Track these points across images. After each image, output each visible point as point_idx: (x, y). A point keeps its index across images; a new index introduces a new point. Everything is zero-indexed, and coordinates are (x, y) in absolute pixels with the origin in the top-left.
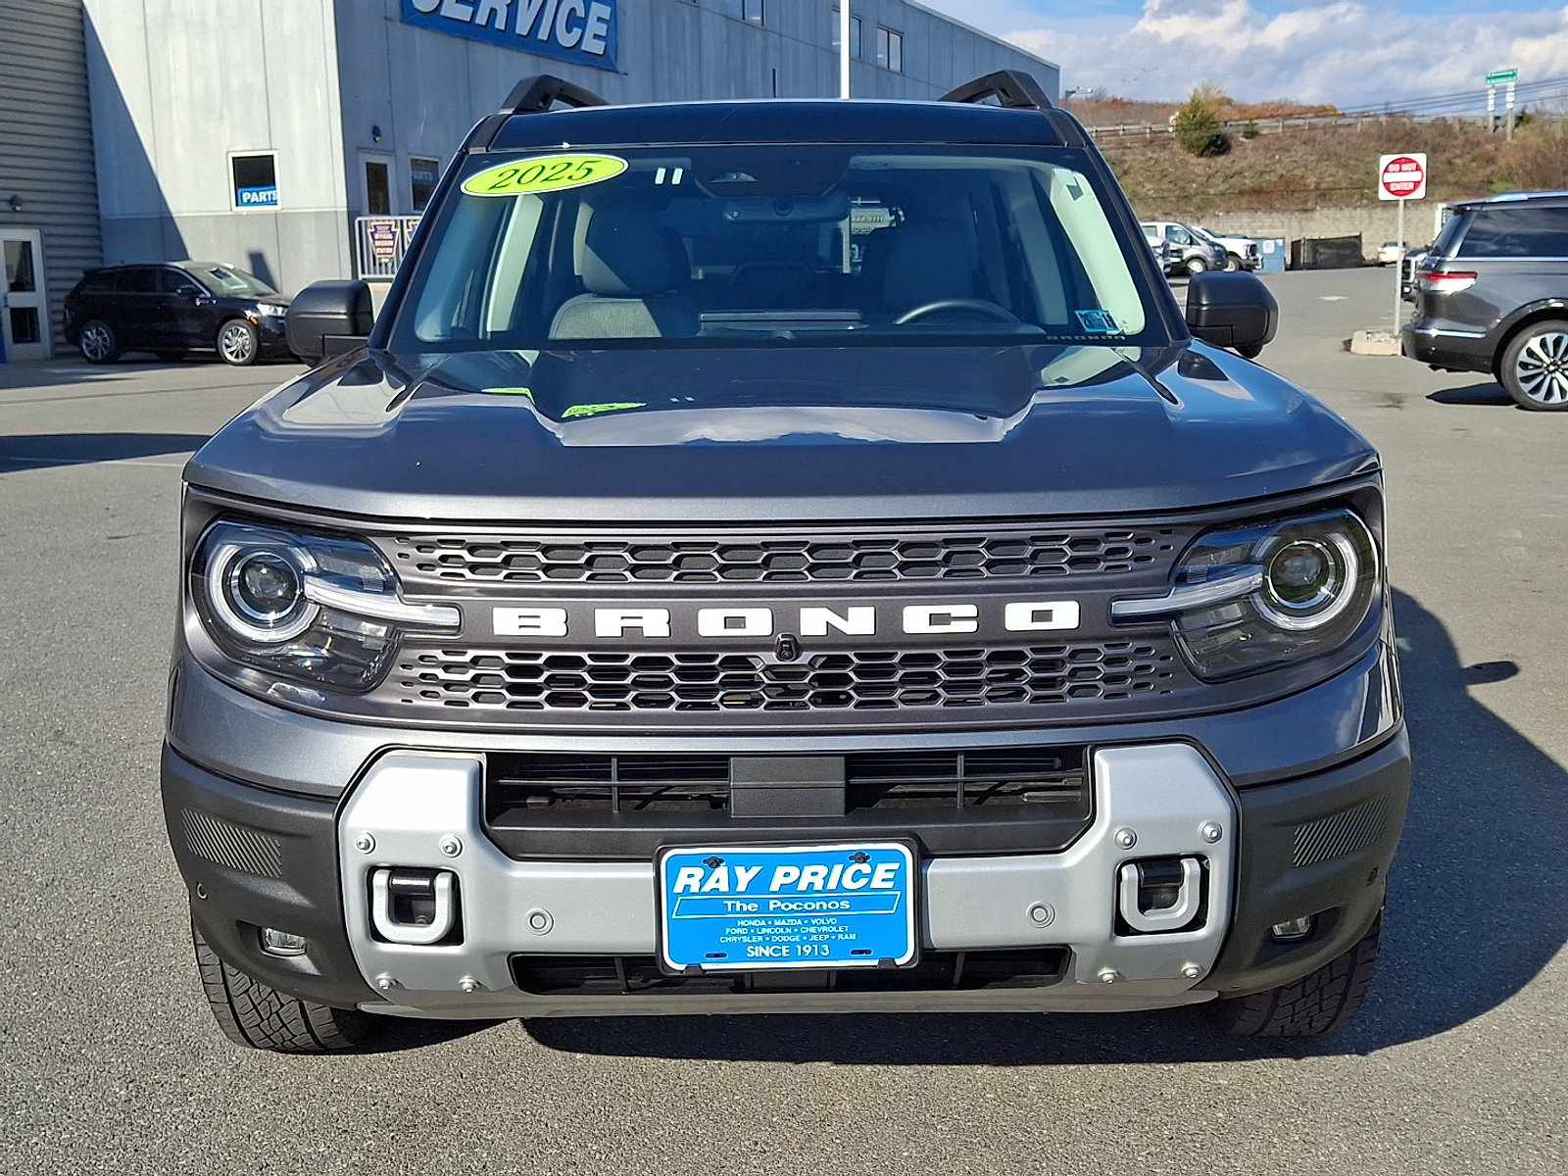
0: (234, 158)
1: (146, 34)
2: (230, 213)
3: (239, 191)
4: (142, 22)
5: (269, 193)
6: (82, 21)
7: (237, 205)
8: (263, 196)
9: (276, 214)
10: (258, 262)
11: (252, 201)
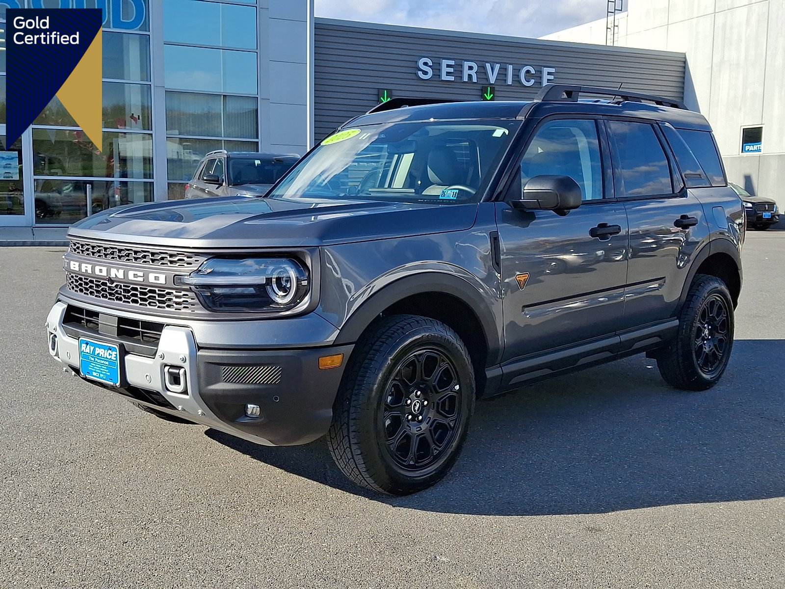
0: (743, 129)
1: (712, 71)
2: (738, 156)
3: (744, 145)
4: (710, 66)
5: (759, 146)
6: (684, 67)
7: (742, 152)
8: (755, 147)
9: (760, 156)
10: (748, 179)
11: (750, 150)
